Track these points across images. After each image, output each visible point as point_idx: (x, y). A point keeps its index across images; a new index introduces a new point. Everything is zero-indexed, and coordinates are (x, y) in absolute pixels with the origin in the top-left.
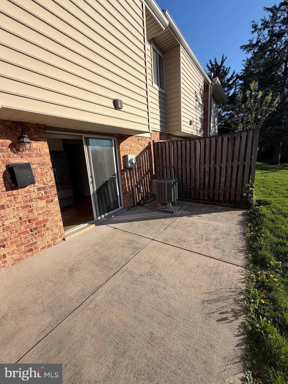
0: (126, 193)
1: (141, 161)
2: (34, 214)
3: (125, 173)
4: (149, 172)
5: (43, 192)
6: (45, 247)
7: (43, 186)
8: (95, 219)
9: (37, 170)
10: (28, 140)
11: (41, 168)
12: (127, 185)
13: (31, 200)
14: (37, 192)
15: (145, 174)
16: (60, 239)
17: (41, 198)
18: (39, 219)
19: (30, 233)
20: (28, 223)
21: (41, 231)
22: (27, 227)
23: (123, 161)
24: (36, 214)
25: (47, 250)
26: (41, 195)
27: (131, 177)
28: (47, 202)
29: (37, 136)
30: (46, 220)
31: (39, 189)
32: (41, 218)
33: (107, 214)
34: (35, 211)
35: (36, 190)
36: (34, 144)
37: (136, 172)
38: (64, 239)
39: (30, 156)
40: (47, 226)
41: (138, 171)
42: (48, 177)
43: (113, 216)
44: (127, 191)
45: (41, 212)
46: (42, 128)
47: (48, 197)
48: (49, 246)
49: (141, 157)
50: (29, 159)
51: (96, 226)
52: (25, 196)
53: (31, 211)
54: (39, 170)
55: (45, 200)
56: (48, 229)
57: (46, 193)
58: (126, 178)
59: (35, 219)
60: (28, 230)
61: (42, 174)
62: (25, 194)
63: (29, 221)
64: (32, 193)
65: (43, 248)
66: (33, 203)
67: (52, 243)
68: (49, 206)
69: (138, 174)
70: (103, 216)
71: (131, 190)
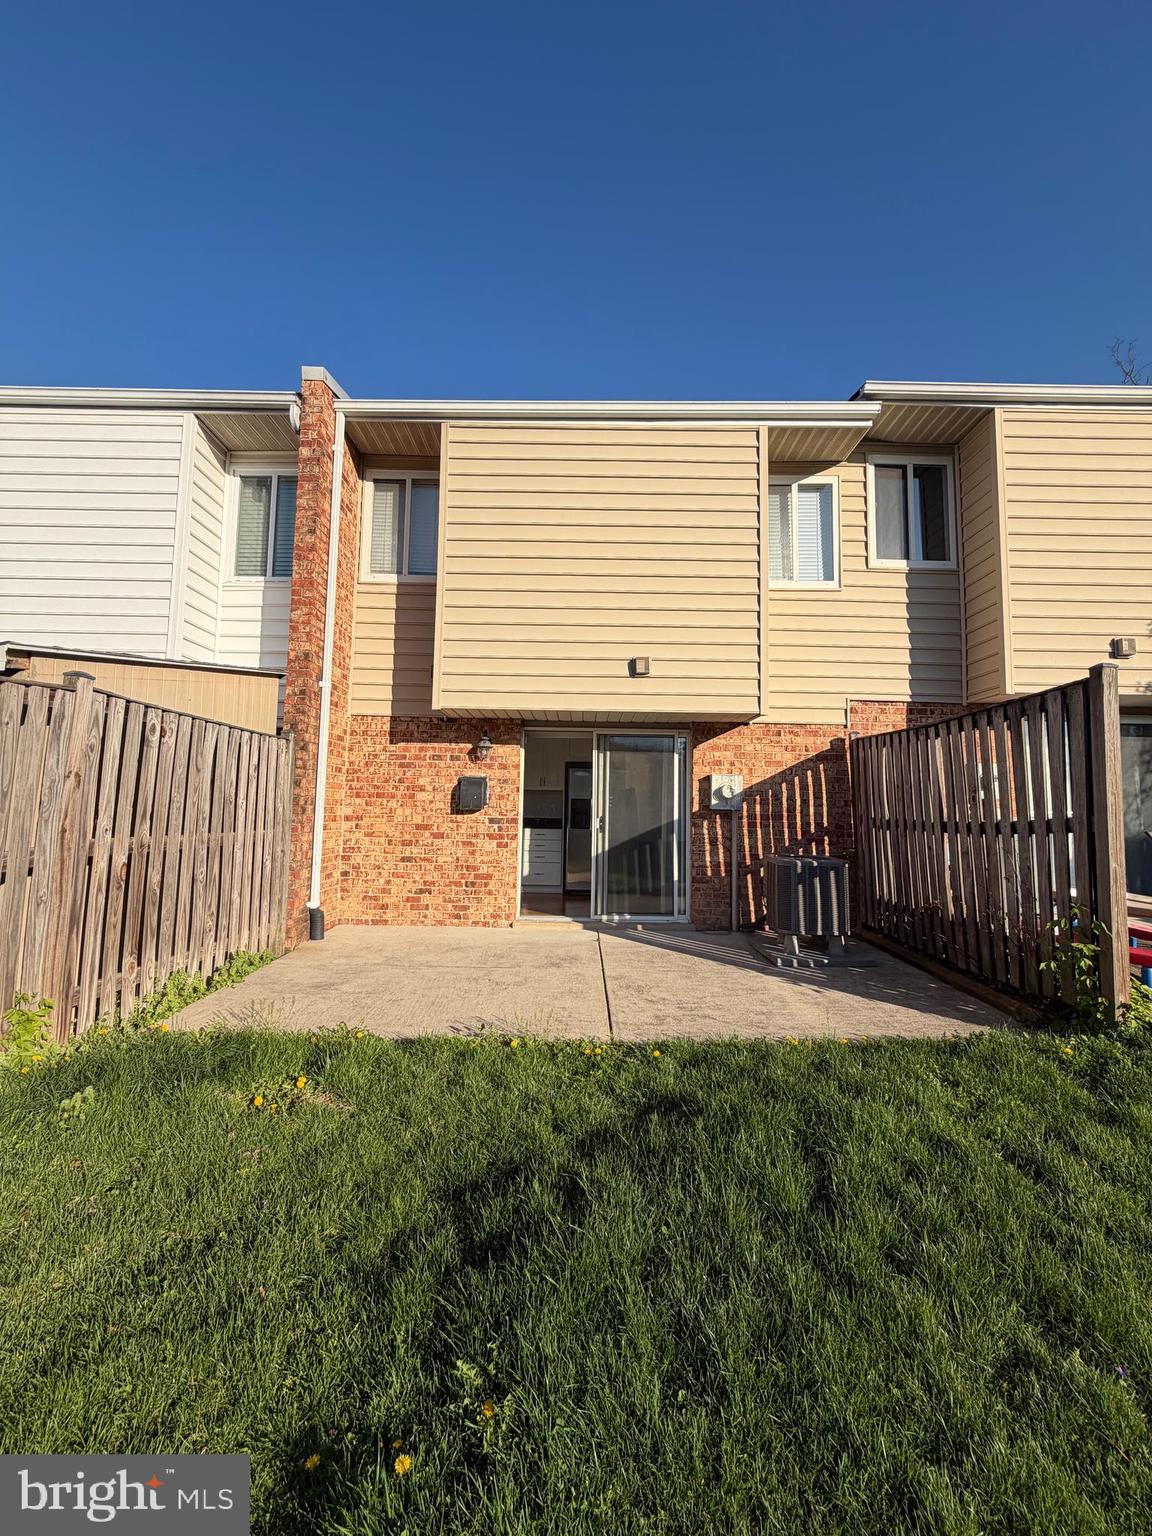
0: (701, 881)
1: (785, 795)
2: (475, 860)
3: (705, 823)
4: (826, 838)
5: (496, 826)
6: (478, 923)
7: (498, 817)
8: (593, 917)
9: (493, 789)
10: (488, 744)
11: (501, 788)
12: (708, 859)
13: (476, 836)
14: (487, 823)
15: (799, 837)
16: (507, 923)
17: (491, 837)
18: (481, 871)
19: (464, 888)
20: (465, 871)
21: (480, 892)
22: (462, 876)
23: (700, 791)
24: (479, 860)
25: (480, 929)
26: (492, 830)
27: (728, 839)
28: (499, 845)
29: (507, 737)
30: (489, 877)
31: (492, 821)
32: (483, 870)
33: (628, 917)
34: (478, 854)
35: (487, 821)
36: (499, 750)
37: (752, 825)
38: (511, 925)
39: (490, 767)
40: (490, 887)
41: (765, 827)
42: (509, 803)
43: (640, 927)
44: (706, 875)
45: (486, 859)
46: (517, 725)
47: (502, 837)
48: (485, 924)
49: (784, 785)
50: (488, 771)
51: (585, 928)
52: (471, 828)
53: (473, 853)
54: (499, 790)
55: (496, 841)
56: (490, 893)
57: (500, 829)
58: (706, 836)
59: (475, 868)
60: (463, 881)
61: (501, 797)
62: (473, 825)
63: (468, 868)
64: (481, 825)
65: (476, 923)
66: (479, 841)
67: (491, 921)
68: (500, 853)
69: (766, 835)
70: (616, 918)
71: (723, 875)
